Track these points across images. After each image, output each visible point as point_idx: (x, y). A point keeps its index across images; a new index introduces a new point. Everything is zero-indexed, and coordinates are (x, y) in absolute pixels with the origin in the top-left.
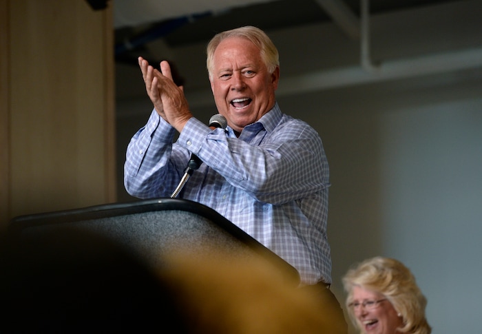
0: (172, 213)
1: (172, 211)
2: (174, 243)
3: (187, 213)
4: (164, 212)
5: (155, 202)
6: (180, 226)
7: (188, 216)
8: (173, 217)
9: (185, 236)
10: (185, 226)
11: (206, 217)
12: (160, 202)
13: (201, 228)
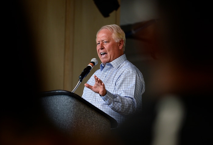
0: (62, 96)
1: (62, 95)
2: (62, 108)
3: (68, 96)
4: (59, 95)
5: (55, 92)
6: (65, 101)
7: (68, 98)
8: (62, 98)
9: (67, 105)
10: (66, 101)
11: (75, 98)
12: (57, 92)
13: (73, 102)
